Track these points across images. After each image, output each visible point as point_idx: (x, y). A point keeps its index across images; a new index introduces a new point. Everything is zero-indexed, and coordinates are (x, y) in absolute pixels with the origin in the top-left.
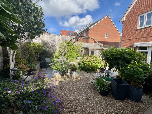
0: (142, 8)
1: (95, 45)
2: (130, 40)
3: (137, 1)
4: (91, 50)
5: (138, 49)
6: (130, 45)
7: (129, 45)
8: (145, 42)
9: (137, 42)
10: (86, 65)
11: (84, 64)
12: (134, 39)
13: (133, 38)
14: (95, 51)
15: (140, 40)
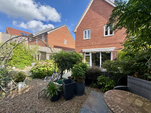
0: (85, 26)
4: (49, 54)
10: (40, 71)
11: (38, 70)
12: (82, 46)
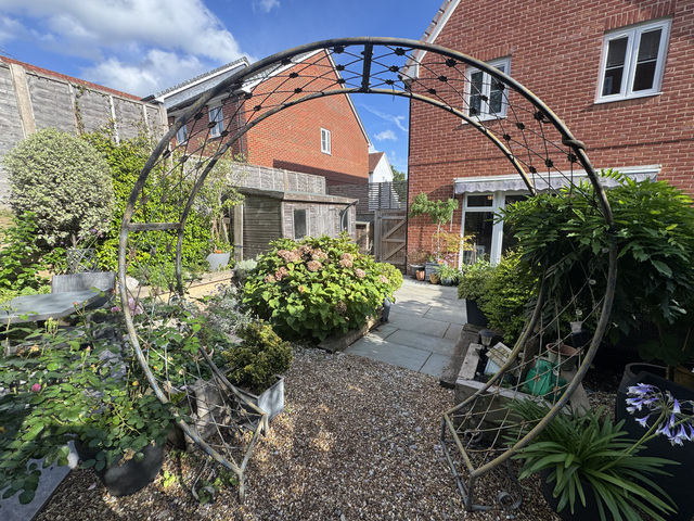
0: (478, 42)
1: (291, 181)
2: (440, 166)
3: (460, 6)
4: (294, 205)
5: (466, 202)
6: (439, 184)
7: (435, 185)
8: (487, 175)
9: (465, 176)
11: (299, 302)
12: (452, 162)
13: (450, 159)
14: (309, 214)
15: (472, 166)
